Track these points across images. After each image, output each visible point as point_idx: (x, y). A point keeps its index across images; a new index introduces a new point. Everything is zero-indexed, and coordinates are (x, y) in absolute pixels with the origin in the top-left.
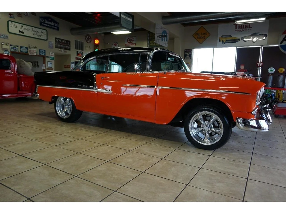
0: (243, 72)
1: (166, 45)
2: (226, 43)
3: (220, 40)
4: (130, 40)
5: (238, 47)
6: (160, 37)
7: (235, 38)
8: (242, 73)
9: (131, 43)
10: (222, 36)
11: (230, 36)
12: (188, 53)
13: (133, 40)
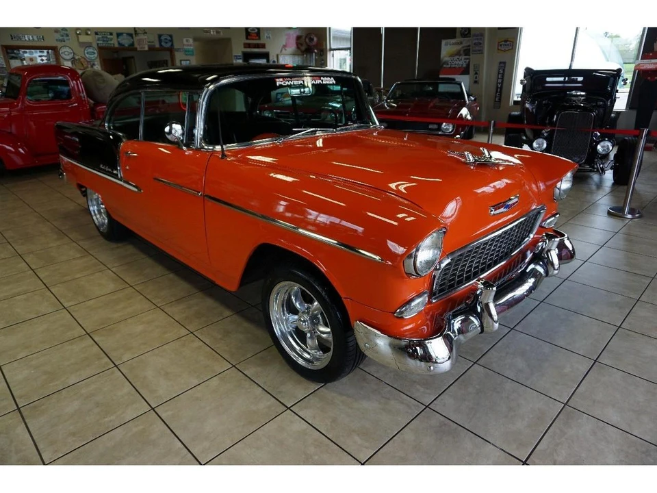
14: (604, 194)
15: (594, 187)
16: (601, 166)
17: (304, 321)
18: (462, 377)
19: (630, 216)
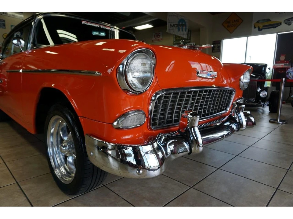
0: (283, 64)
1: (185, 35)
2: (263, 30)
3: (256, 26)
4: (157, 36)
5: (279, 33)
6: (176, 26)
7: (275, 21)
8: (281, 65)
9: (158, 38)
10: (258, 22)
11: (269, 20)
12: (216, 45)
13: (160, 36)
14: (266, 115)
15: (261, 113)
16: (263, 103)
17: (65, 146)
18: (181, 196)
19: (281, 123)
